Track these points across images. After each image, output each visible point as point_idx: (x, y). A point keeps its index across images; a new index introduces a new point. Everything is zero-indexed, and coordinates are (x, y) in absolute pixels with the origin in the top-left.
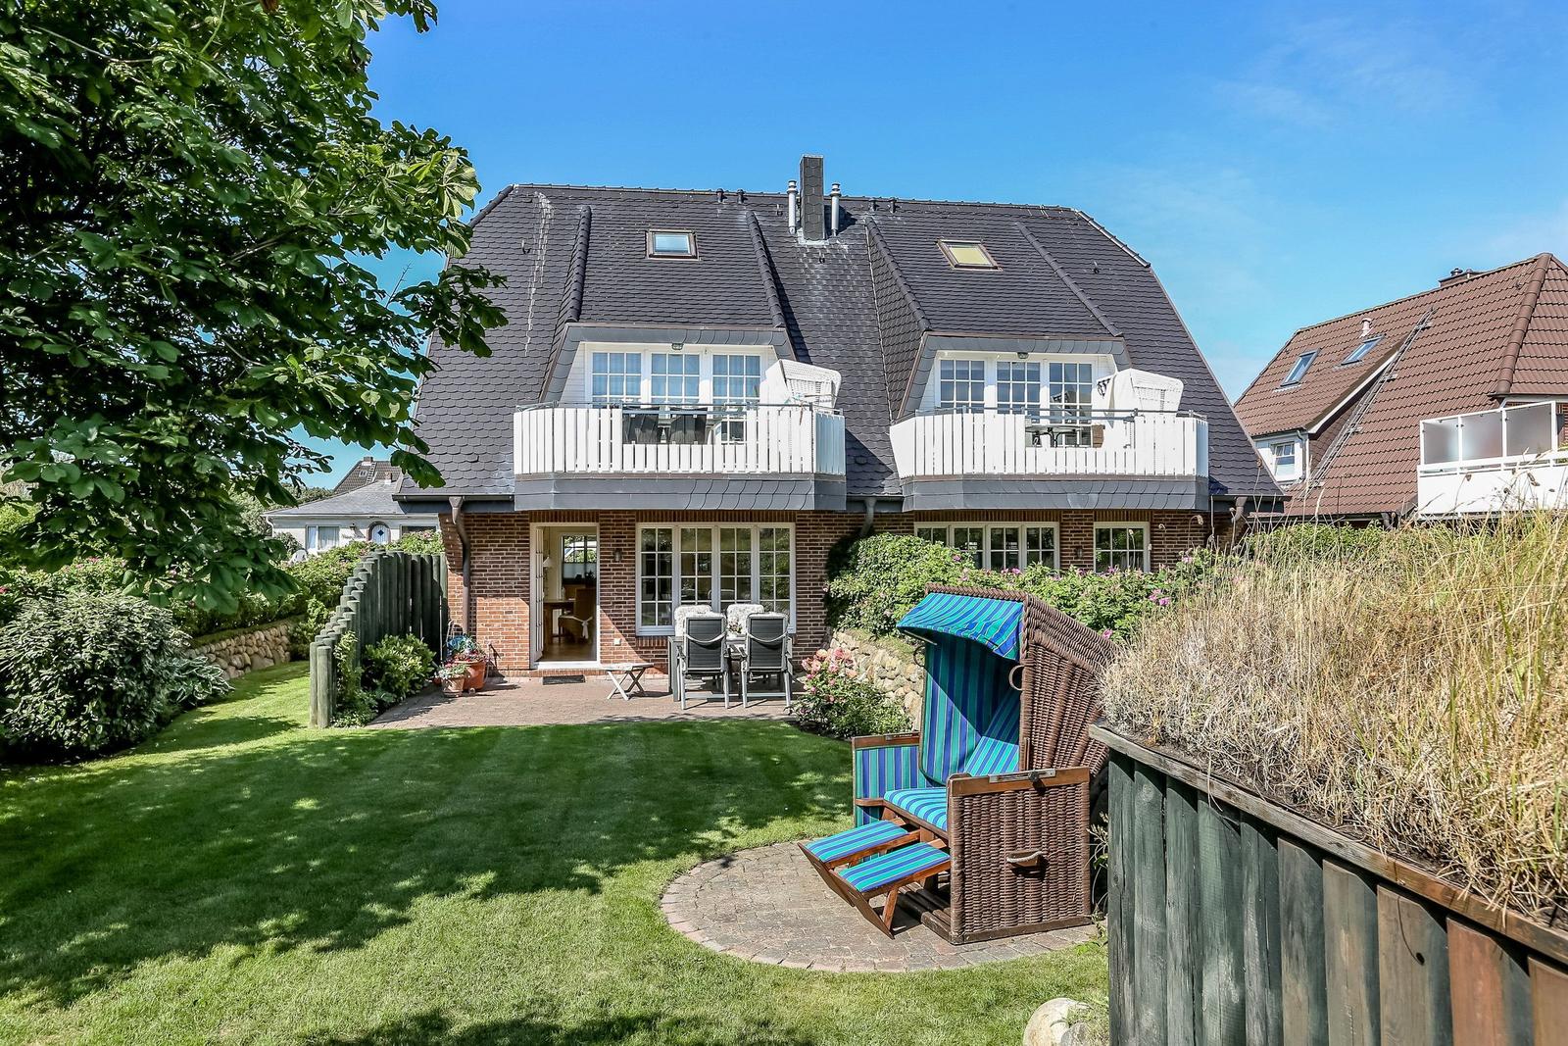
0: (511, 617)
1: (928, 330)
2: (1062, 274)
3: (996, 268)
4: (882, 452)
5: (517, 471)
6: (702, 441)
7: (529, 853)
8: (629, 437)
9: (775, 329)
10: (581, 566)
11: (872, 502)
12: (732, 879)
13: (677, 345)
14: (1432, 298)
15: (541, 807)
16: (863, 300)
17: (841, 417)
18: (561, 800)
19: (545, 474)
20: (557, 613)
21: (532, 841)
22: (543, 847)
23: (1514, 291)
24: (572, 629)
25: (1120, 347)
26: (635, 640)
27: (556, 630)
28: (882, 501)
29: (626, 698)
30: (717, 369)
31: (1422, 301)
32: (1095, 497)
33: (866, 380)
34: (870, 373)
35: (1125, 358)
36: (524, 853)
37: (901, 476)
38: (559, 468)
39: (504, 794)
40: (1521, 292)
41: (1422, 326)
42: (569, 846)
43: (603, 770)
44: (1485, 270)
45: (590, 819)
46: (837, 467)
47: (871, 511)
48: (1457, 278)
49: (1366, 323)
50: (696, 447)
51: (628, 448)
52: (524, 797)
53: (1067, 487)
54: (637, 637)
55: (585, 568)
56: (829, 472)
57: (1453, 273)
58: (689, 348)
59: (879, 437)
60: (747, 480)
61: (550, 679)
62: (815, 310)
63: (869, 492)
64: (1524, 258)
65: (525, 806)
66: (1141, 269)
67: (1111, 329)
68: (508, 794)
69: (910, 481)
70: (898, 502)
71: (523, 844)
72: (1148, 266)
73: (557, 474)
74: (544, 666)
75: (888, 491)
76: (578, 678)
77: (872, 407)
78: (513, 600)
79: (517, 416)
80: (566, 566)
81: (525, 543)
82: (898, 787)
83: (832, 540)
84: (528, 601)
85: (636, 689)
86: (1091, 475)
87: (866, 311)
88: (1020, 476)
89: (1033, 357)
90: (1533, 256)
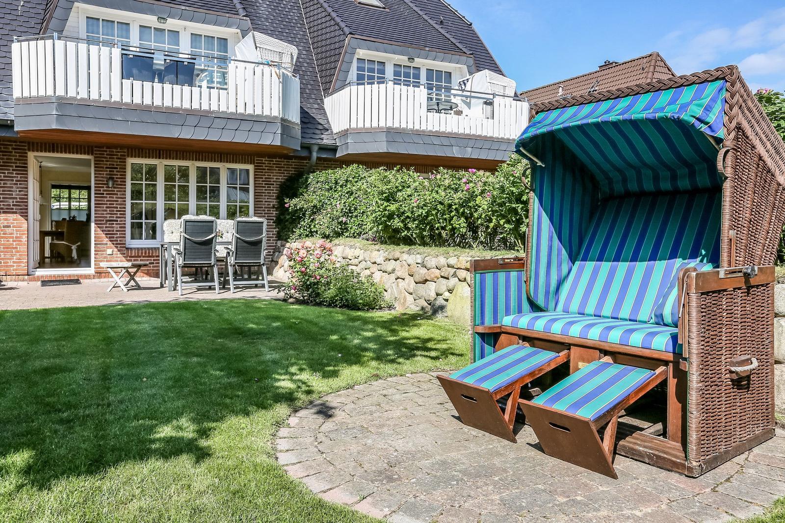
0: (8, 230)
1: (351, 33)
2: (426, 17)
3: (384, 8)
4: (319, 117)
5: (16, 93)
6: (191, 84)
7: (69, 421)
8: (126, 74)
9: (241, 17)
10: (66, 212)
11: (316, 148)
12: (344, 428)
13: (162, 19)
14: (596, 75)
15: (71, 370)
16: (296, 18)
17: (297, 79)
18: (94, 363)
19: (46, 97)
20: (48, 240)
21: (69, 406)
22: (87, 412)
23: (641, 71)
24: (63, 251)
25: (471, 61)
26: (125, 251)
27: (47, 253)
28: (323, 149)
29: (125, 290)
30: (194, 44)
31: (591, 77)
32: (469, 150)
33: (303, 69)
34: (305, 65)
35: (473, 68)
36: (61, 421)
37: (335, 132)
38: (60, 92)
39: (18, 362)
40: (645, 72)
41: (593, 89)
42: (123, 407)
43: (130, 335)
44: (621, 62)
45: (138, 377)
46: (295, 117)
47: (315, 155)
48: (608, 65)
49: (561, 88)
50: (186, 88)
51: (127, 83)
52: (46, 363)
53: (453, 141)
54: (127, 249)
55: (70, 213)
56: (290, 119)
57: (605, 62)
58: (172, 23)
59: (316, 106)
60: (229, 118)
61: (45, 283)
62: (263, 20)
63: (313, 141)
64: (644, 55)
65: (48, 371)
66: (467, 25)
67: (464, 50)
68: (25, 362)
69: (345, 134)
70: (334, 149)
71: (60, 411)
72: (471, 25)
73: (60, 98)
74: (42, 272)
75: (327, 141)
76: (76, 281)
77: (310, 87)
78: (11, 217)
79: (15, 47)
80: (53, 211)
81: (23, 168)
82: (508, 313)
83: (281, 179)
84: (26, 217)
85: (132, 283)
86: (467, 135)
87: (299, 25)
88: (423, 131)
89: (419, 62)
90: (649, 53)
